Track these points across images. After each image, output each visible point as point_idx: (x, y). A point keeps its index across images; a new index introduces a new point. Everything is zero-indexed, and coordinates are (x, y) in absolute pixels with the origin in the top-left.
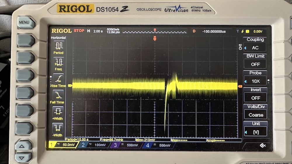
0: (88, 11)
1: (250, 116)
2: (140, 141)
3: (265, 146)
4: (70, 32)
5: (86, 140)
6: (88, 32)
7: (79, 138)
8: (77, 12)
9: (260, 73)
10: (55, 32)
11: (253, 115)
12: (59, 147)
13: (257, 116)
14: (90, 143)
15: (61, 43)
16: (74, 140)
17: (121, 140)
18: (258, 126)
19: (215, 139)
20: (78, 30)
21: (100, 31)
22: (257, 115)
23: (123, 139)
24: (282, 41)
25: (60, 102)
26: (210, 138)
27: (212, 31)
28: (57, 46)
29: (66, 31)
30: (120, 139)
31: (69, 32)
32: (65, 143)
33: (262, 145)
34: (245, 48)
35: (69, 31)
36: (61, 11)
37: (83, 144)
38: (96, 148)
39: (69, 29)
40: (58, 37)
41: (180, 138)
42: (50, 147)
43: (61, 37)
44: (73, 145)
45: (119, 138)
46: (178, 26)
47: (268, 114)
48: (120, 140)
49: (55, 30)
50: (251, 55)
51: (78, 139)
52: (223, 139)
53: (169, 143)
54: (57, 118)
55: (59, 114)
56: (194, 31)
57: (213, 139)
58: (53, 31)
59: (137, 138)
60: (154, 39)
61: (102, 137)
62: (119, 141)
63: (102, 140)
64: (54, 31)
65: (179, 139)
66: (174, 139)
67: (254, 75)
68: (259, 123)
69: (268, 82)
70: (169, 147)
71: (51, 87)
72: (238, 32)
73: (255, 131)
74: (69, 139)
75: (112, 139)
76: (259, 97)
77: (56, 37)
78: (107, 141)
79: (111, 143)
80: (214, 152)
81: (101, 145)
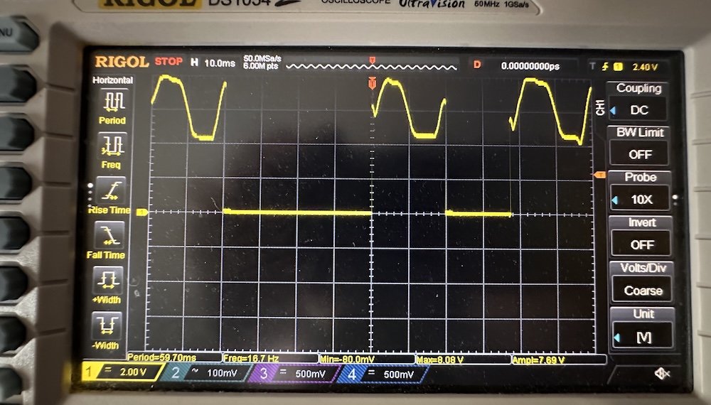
0: (184, 4)
1: (629, 294)
2: (330, 363)
3: (667, 374)
4: (145, 64)
6: (192, 64)
7: (164, 354)
8: (153, 4)
9: (653, 178)
11: (637, 292)
12: (109, 379)
13: (645, 294)
14: (196, 366)
15: (119, 95)
16: (151, 361)
19: (535, 357)
20: (167, 61)
25: (113, 254)
26: (521, 354)
27: (524, 66)
28: (110, 102)
29: (133, 62)
31: (142, 65)
33: (661, 373)
34: (613, 111)
35: (141, 62)
36: (109, 4)
37: (176, 370)
38: (210, 381)
39: (143, 58)
40: (112, 79)
41: (438, 354)
42: (85, 377)
43: (120, 79)
46: (435, 49)
49: (105, 59)
50: (628, 128)
51: (162, 356)
53: (410, 369)
54: (104, 300)
55: (112, 287)
56: (477, 64)
57: (530, 357)
58: (100, 61)
59: (323, 356)
60: (370, 86)
61: (228, 352)
63: (227, 360)
64: (103, 63)
66: (424, 356)
67: (637, 182)
68: (652, 312)
69: (674, 201)
70: (409, 379)
71: (90, 212)
72: (593, 68)
73: (641, 333)
74: (136, 357)
75: (255, 357)
76: (651, 243)
77: (106, 79)
78: (241, 362)
79: (253, 369)
80: (535, 395)
81: (224, 373)
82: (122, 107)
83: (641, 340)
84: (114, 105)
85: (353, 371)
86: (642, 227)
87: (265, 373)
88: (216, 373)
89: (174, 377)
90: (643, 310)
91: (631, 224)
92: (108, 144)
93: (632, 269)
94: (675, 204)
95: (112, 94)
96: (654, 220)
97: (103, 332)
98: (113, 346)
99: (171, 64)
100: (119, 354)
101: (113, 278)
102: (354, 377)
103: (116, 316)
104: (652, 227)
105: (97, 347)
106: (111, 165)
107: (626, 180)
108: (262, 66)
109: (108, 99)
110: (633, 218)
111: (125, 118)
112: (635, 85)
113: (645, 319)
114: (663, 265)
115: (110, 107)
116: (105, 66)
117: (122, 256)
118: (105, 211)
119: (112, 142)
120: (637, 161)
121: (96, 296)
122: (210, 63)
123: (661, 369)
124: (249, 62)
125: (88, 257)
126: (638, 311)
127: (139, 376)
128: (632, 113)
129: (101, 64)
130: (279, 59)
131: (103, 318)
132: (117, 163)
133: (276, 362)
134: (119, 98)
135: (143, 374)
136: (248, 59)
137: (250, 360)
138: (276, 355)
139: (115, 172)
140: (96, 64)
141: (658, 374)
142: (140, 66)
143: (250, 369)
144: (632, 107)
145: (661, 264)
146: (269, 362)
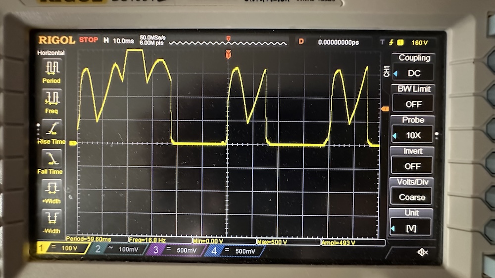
1: (402, 200)
2: (200, 243)
3: (426, 252)
4: (73, 41)
6: (104, 42)
7: (90, 237)
9: (422, 121)
11: (407, 198)
12: (55, 253)
13: (413, 200)
14: (111, 245)
15: (56, 63)
16: (82, 241)
18: (416, 216)
19: (337, 241)
25: (55, 171)
26: (327, 239)
27: (334, 43)
28: (49, 68)
29: (64, 40)
31: (71, 43)
32: (65, 245)
33: (422, 252)
34: (396, 74)
35: (70, 40)
37: (98, 247)
38: (121, 255)
39: (71, 38)
40: (50, 52)
42: (39, 251)
43: (56, 52)
46: (271, 30)
47: (435, 197)
49: (45, 38)
50: (406, 86)
53: (253, 248)
54: (50, 201)
55: (55, 192)
56: (301, 41)
57: (333, 240)
58: (42, 40)
59: (195, 239)
60: (227, 56)
61: (132, 236)
63: (132, 241)
64: (44, 41)
65: (271, 240)
66: (262, 240)
67: (411, 123)
68: (417, 211)
69: (436, 136)
70: (252, 254)
71: (38, 143)
72: (382, 44)
73: (409, 226)
74: (72, 239)
75: (150, 239)
76: (418, 165)
77: (46, 52)
78: (141, 242)
79: (148, 247)
80: (335, 266)
81: (130, 249)
82: (58, 72)
83: (409, 230)
84: (53, 71)
85: (215, 248)
86: (413, 154)
87: (156, 249)
88: (125, 249)
89: (97, 251)
90: (411, 210)
91: (405, 152)
92: (49, 97)
93: (405, 182)
94: (437, 138)
95: (51, 62)
96: (421, 150)
97: (50, 222)
98: (57, 231)
99: (90, 42)
100: (61, 237)
101: (55, 187)
102: (215, 253)
103: (57, 212)
104: (420, 155)
105: (46, 232)
106: (52, 111)
107: (403, 122)
108: (153, 43)
109: (48, 66)
110: (407, 148)
111: (60, 80)
112: (412, 55)
113: (413, 216)
114: (426, 180)
115: (49, 71)
116: (45, 43)
117: (61, 172)
118: (49, 142)
119: (52, 95)
120: (411, 109)
121: (44, 199)
122: (117, 41)
123: (422, 249)
124: (143, 40)
125: (38, 173)
126: (408, 210)
127: (73, 251)
128: (409, 75)
129: (42, 42)
130: (164, 38)
131: (49, 213)
132: (56, 110)
133: (164, 242)
134: (56, 65)
135: (75, 249)
136: (143, 38)
137: (147, 241)
138: (164, 238)
139: (54, 116)
140: (39, 41)
141: (420, 252)
142: (69, 43)
143: (147, 247)
144: (409, 71)
145: (425, 179)
146: (159, 243)
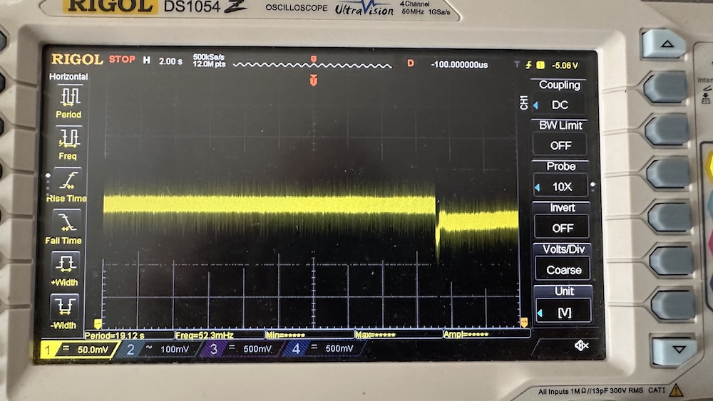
0: (142, 10)
1: (550, 273)
2: (276, 339)
3: (586, 346)
4: (99, 61)
5: (138, 337)
6: (145, 62)
7: (120, 332)
8: (113, 10)
9: (573, 167)
10: (61, 63)
11: (558, 271)
12: (68, 357)
13: (565, 273)
14: (149, 343)
15: (75, 91)
16: (108, 339)
17: (228, 335)
18: (570, 296)
19: (465, 331)
20: (120, 59)
21: (177, 62)
22: (565, 271)
23: (232, 334)
24: (622, 89)
25: (70, 240)
26: (452, 329)
27: (455, 64)
28: (66, 97)
29: (88, 60)
30: (226, 333)
31: (97, 63)
32: (83, 345)
33: (581, 345)
34: (536, 105)
35: (95, 60)
36: (72, 9)
37: (131, 347)
38: (163, 357)
39: (97, 56)
40: (68, 75)
41: (376, 329)
42: (44, 355)
43: (75, 76)
44: (105, 351)
45: (222, 332)
46: (370, 49)
47: (592, 266)
48: (226, 337)
49: (61, 57)
50: (549, 122)
51: (118, 334)
52: (484, 331)
53: (349, 343)
54: (63, 282)
55: (69, 270)
56: (411, 63)
57: (460, 331)
58: (56, 58)
59: (269, 332)
60: (311, 83)
61: (180, 329)
62: (224, 339)
63: (179, 337)
64: (58, 60)
65: (375, 332)
66: (363, 331)
67: (558, 171)
68: (572, 289)
69: (592, 188)
70: (349, 352)
71: (48, 201)
72: (517, 66)
73: (562, 309)
74: (93, 336)
76: (570, 227)
77: (62, 75)
78: (192, 339)
80: (461, 362)
81: (177, 349)
82: (77, 102)
83: (562, 315)
84: (70, 100)
85: (297, 345)
86: (563, 212)
87: (215, 348)
88: (170, 349)
89: (129, 353)
90: (564, 288)
91: (553, 209)
92: (65, 137)
93: (553, 250)
94: (593, 191)
95: (68, 89)
96: (573, 206)
97: (62, 313)
98: (71, 325)
99: (124, 62)
100: (77, 333)
101: (71, 262)
102: (298, 351)
103: (73, 299)
104: (572, 212)
105: (56, 327)
106: (69, 157)
107: (548, 169)
108: (210, 64)
109: (64, 95)
110: (554, 204)
111: (80, 113)
112: (556, 81)
113: (565, 296)
115: (66, 102)
117: (79, 241)
118: (63, 199)
119: (69, 134)
120: (558, 151)
121: (54, 280)
124: (198, 61)
125: (46, 243)
126: (559, 288)
128: (554, 108)
131: (61, 300)
132: (74, 155)
134: (75, 93)
136: (198, 58)
139: (71, 163)
140: (52, 61)
141: (578, 346)
142: (95, 64)
143: (201, 345)
144: (554, 102)
145: (580, 246)
